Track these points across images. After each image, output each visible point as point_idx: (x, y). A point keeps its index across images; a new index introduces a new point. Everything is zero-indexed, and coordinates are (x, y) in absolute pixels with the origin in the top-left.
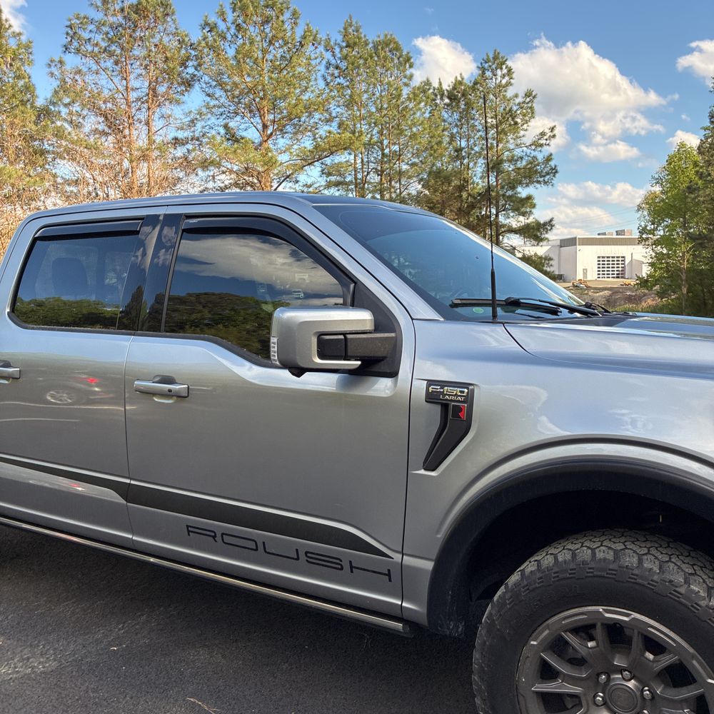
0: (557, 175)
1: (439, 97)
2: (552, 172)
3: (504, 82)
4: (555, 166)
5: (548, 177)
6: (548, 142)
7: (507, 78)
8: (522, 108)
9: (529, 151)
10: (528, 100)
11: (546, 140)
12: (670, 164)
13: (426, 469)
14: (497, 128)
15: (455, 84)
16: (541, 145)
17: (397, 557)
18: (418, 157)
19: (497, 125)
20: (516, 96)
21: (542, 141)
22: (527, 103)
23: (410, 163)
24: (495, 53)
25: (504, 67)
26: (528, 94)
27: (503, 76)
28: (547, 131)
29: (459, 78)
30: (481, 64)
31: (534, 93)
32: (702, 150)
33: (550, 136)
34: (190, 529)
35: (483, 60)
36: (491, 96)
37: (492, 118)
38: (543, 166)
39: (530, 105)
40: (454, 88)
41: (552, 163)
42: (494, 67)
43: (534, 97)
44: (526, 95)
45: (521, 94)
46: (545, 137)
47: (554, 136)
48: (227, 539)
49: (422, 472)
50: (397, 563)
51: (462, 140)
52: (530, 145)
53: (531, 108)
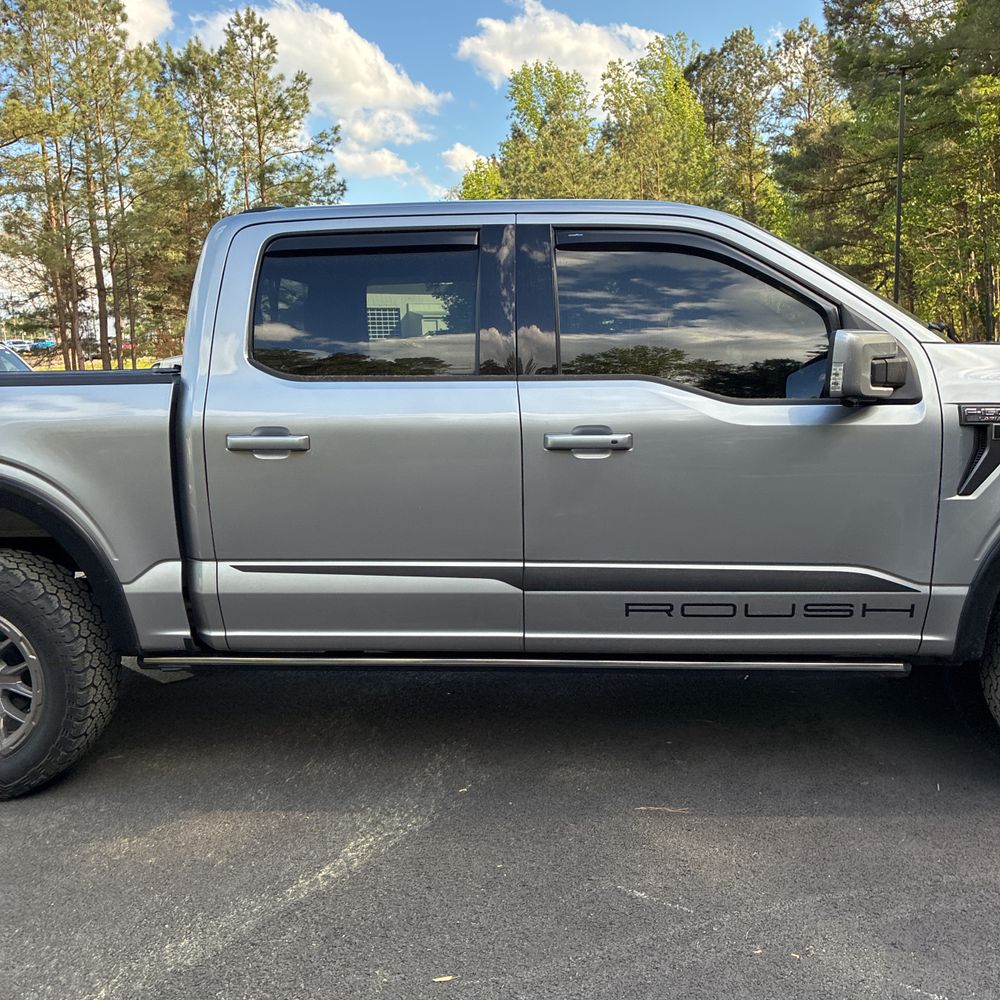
0: (345, 193)
1: (168, 68)
2: (338, 190)
3: (263, 56)
4: (344, 181)
5: (334, 195)
6: (330, 147)
7: (268, 51)
8: (292, 96)
9: (305, 158)
10: (300, 85)
11: (329, 144)
12: (467, 188)
13: (960, 495)
14: (258, 122)
15: (189, 51)
16: (322, 151)
17: (925, 589)
18: (142, 155)
19: (257, 116)
20: (282, 77)
21: (324, 146)
22: (299, 91)
23: (128, 164)
24: (248, 13)
25: (264, 34)
26: (300, 78)
27: (263, 48)
28: (329, 132)
29: (194, 43)
30: (229, 26)
31: (308, 77)
32: (506, 172)
33: (333, 139)
34: (628, 609)
35: (232, 20)
36: (246, 75)
37: (248, 106)
38: (324, 181)
39: (302, 93)
40: (188, 57)
41: (338, 178)
42: (248, 32)
43: (308, 83)
44: (297, 78)
45: (290, 76)
46: (327, 140)
47: (338, 139)
48: (688, 610)
49: (957, 497)
50: (925, 595)
51: (205, 135)
52: (306, 151)
53: (305, 97)
